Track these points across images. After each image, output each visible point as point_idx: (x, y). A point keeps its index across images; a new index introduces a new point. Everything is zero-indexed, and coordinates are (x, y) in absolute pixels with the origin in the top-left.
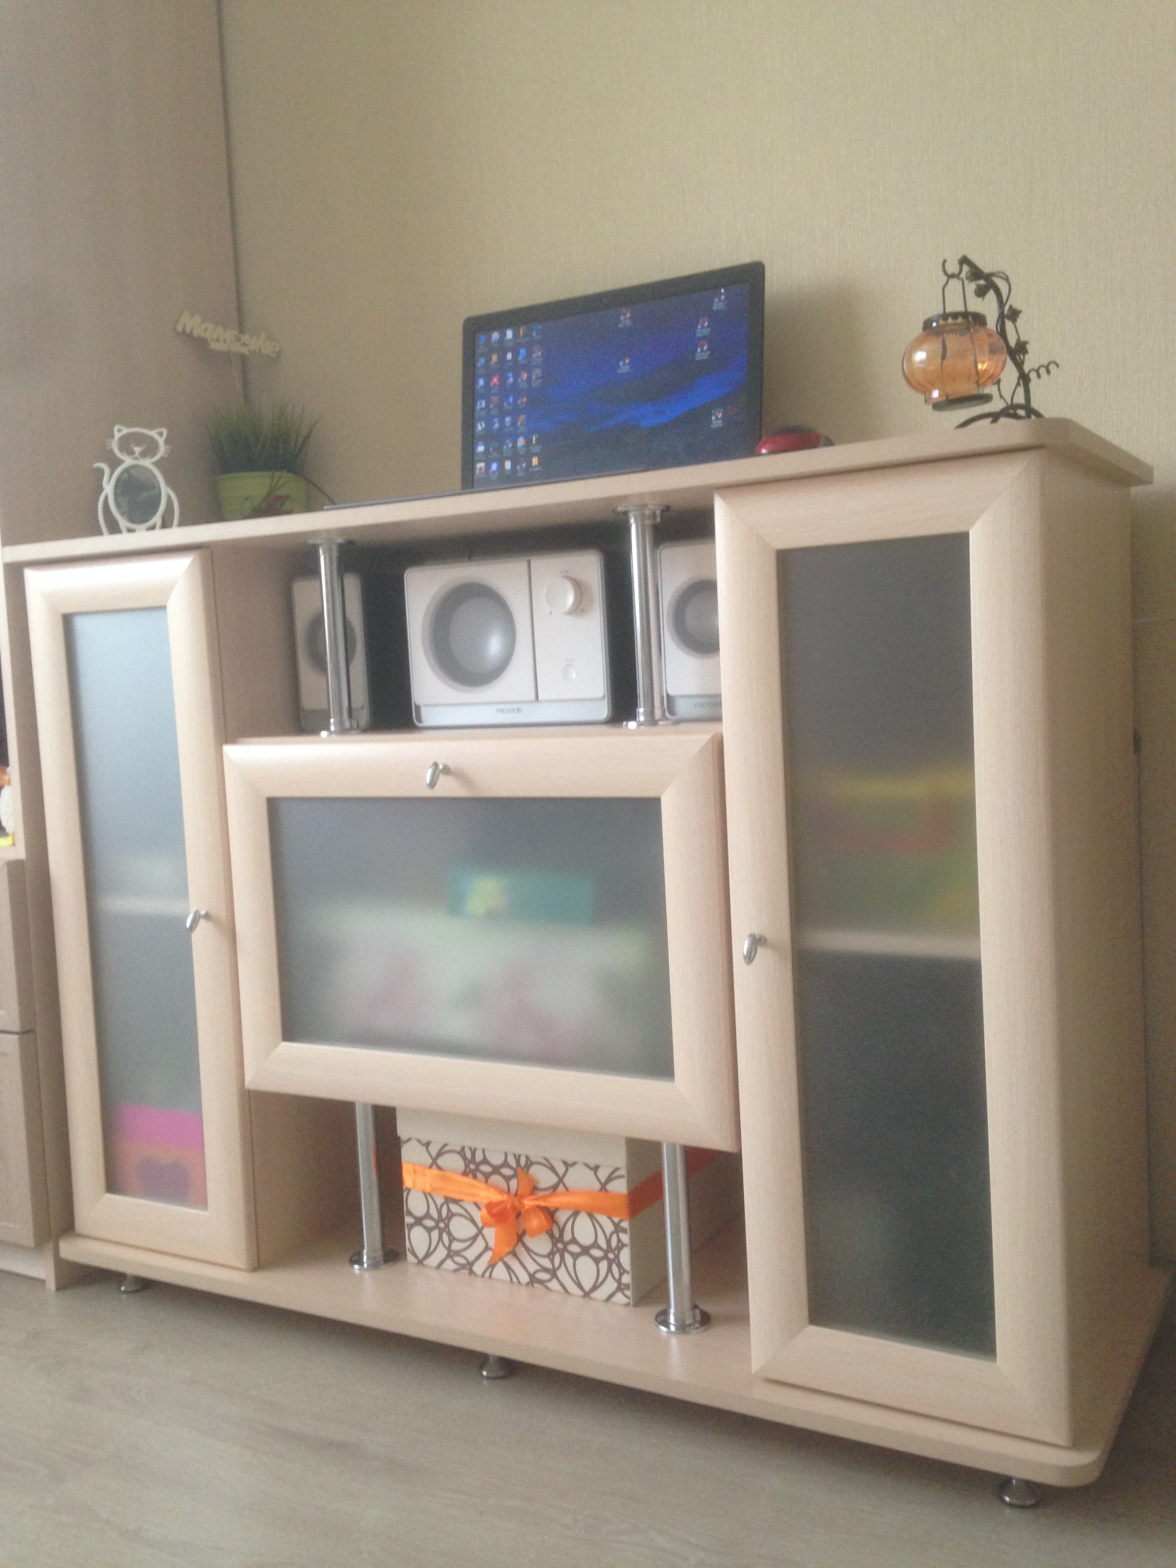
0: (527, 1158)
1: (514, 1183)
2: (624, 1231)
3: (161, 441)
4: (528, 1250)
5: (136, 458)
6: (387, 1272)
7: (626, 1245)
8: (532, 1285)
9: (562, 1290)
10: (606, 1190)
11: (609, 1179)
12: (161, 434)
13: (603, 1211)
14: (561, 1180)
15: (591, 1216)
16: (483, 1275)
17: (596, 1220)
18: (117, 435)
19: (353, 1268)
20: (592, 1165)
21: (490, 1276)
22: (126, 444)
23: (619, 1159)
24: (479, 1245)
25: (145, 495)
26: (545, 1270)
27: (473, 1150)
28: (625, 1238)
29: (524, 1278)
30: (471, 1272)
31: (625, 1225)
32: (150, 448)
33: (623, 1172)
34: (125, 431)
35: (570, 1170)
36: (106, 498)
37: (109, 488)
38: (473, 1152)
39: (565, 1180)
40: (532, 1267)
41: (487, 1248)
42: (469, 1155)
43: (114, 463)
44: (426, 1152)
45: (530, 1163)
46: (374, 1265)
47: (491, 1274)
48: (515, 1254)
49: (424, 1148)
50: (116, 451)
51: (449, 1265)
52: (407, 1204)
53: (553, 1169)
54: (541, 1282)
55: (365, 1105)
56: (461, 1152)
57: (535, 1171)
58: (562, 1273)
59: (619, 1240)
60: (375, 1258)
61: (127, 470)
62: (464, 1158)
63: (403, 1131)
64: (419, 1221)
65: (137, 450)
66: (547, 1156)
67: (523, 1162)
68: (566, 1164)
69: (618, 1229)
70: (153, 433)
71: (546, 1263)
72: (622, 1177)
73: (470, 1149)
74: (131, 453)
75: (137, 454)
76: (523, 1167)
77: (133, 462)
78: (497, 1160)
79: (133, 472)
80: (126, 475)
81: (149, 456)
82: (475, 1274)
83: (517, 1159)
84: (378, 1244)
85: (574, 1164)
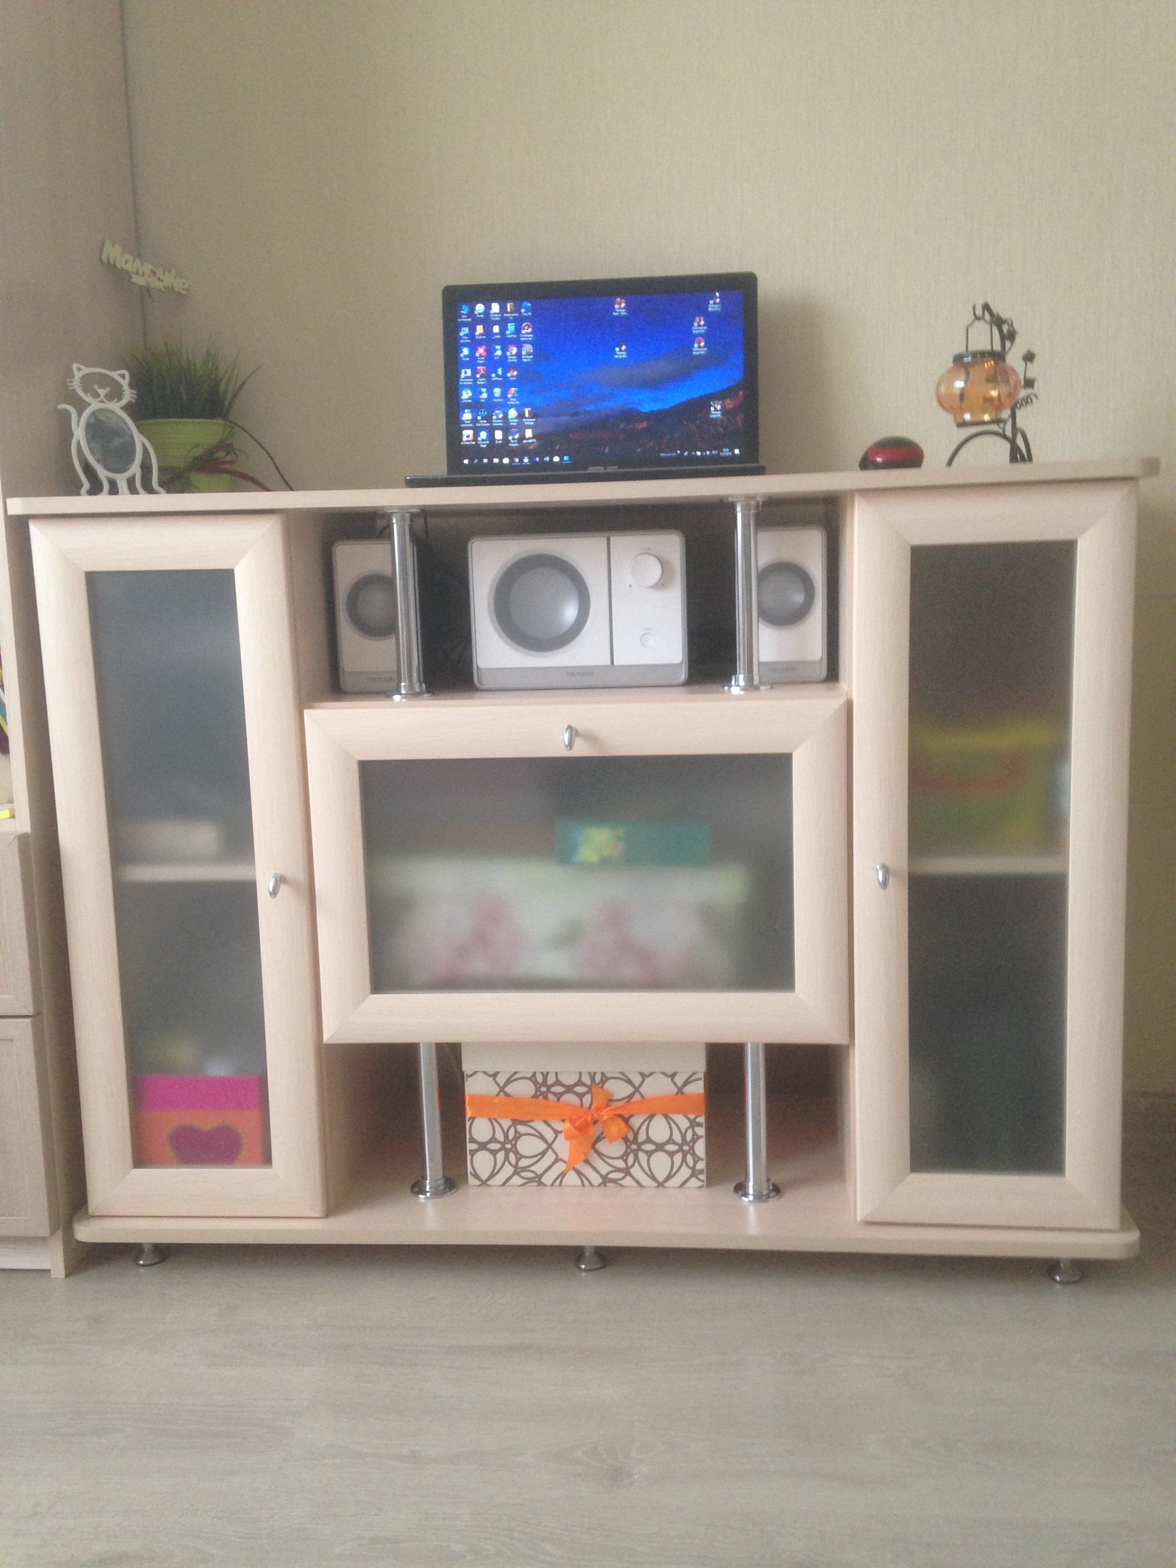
0: (603, 1074)
1: (587, 1099)
2: (700, 1125)
3: (125, 383)
4: (600, 1155)
5: (102, 402)
6: (451, 1199)
7: (702, 1137)
8: (605, 1186)
9: (635, 1184)
10: (683, 1093)
11: (687, 1083)
12: (123, 376)
13: (678, 1111)
14: (637, 1090)
15: (666, 1117)
16: (552, 1185)
17: (671, 1119)
18: (78, 375)
19: (419, 1198)
20: (670, 1072)
21: (560, 1185)
22: (88, 383)
23: (700, 1065)
24: (550, 1157)
25: (117, 441)
26: (618, 1170)
27: (545, 1074)
28: (701, 1131)
29: (596, 1179)
30: (540, 1184)
31: (701, 1119)
32: (116, 393)
33: (701, 1075)
34: (86, 370)
35: (647, 1080)
36: (79, 445)
37: (79, 433)
38: (545, 1076)
39: (642, 1089)
40: (604, 1169)
41: (557, 1160)
42: (540, 1079)
43: (81, 406)
44: (493, 1082)
45: (605, 1079)
46: (437, 1193)
47: (561, 1182)
48: (587, 1161)
49: (491, 1079)
50: (80, 392)
51: (516, 1180)
52: (470, 1130)
53: (629, 1082)
54: (614, 1181)
55: (429, 1044)
56: (533, 1078)
57: (610, 1086)
58: (636, 1171)
59: (694, 1133)
60: (437, 1187)
61: (94, 414)
62: (535, 1082)
63: (467, 1066)
64: (483, 1146)
65: (102, 392)
66: (624, 1071)
67: (598, 1078)
68: (643, 1076)
69: (693, 1124)
70: (115, 375)
71: (620, 1164)
72: (700, 1079)
73: (542, 1073)
74: (96, 395)
75: (102, 397)
76: (598, 1082)
77: (101, 406)
78: (569, 1080)
79: (101, 417)
80: (93, 420)
81: (116, 400)
82: (544, 1185)
83: (592, 1076)
84: (440, 1174)
85: (651, 1074)
